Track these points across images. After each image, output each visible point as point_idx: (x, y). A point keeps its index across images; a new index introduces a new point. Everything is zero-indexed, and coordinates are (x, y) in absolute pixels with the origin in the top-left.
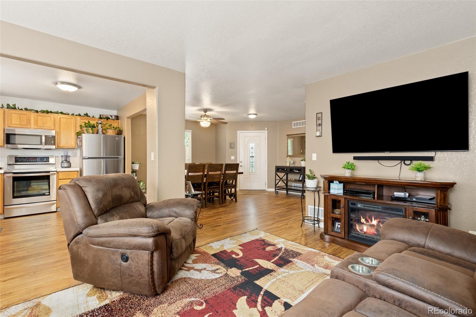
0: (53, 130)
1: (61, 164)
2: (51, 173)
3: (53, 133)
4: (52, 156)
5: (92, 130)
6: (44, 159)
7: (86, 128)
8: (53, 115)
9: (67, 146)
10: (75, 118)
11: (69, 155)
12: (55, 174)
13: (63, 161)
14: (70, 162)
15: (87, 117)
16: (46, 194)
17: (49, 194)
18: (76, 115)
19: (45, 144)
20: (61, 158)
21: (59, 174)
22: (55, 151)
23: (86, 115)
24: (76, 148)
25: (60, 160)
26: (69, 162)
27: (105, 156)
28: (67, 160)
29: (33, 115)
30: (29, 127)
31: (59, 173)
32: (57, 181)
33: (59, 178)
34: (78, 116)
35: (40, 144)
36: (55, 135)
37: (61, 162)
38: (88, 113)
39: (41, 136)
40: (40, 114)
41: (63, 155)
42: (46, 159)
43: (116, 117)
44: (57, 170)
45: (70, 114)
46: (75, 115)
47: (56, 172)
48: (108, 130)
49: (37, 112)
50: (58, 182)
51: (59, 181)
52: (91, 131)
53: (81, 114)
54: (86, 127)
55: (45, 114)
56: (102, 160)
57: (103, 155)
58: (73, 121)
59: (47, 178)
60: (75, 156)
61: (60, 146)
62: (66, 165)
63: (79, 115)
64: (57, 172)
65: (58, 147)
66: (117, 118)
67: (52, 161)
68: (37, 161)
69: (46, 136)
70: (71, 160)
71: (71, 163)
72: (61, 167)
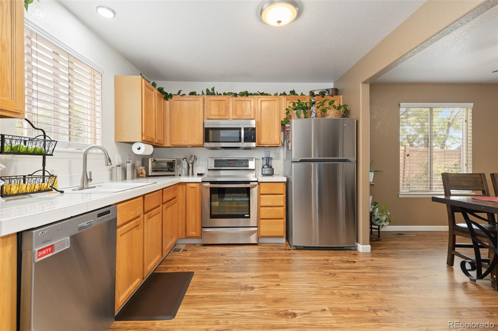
0: (254, 119)
1: (262, 170)
2: (251, 183)
3: (253, 124)
4: (252, 159)
5: (304, 112)
6: (243, 163)
7: (295, 111)
8: (253, 97)
9: (269, 143)
10: (279, 99)
11: (271, 157)
12: (256, 185)
13: (264, 166)
14: (273, 167)
15: (294, 95)
16: (245, 216)
17: (248, 216)
18: (281, 95)
19: (245, 141)
20: (261, 161)
21: (261, 186)
22: (255, 150)
23: (293, 93)
24: (280, 145)
25: (261, 163)
26: (271, 167)
27: (317, 158)
28: (268, 163)
29: (232, 99)
30: (227, 118)
31: (261, 184)
32: (259, 196)
33: (261, 193)
34: (283, 96)
35: (238, 141)
36: (255, 127)
37: (262, 167)
38: (295, 90)
39: (240, 129)
40: (239, 98)
41: (264, 157)
42: (246, 163)
43: (334, 91)
44: (258, 179)
45: (273, 94)
46: (279, 94)
47: (256, 183)
48: (328, 111)
49: (236, 95)
50: (259, 199)
51: (261, 196)
52: (302, 115)
53: (286, 93)
54: (295, 109)
55: (244, 98)
56: (312, 164)
57: (315, 156)
58: (276, 104)
59: (247, 191)
60: (278, 158)
61: (262, 143)
62: (267, 171)
63: (284, 94)
64: (259, 183)
65: (258, 145)
66: (336, 92)
67: (252, 165)
68: (236, 165)
69: (246, 129)
70: (274, 163)
71: (273, 169)
72: (262, 174)
